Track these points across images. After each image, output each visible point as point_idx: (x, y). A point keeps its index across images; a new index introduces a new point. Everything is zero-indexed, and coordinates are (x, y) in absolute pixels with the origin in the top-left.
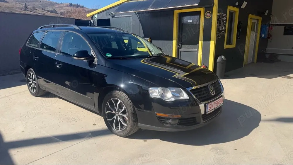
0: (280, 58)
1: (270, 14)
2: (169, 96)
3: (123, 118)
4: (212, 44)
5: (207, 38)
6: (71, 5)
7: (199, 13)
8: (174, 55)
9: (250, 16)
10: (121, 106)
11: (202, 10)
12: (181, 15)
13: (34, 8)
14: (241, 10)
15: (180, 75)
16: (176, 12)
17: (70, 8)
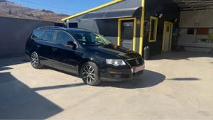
0: (186, 48)
1: (178, 21)
2: (116, 63)
3: (93, 76)
4: (141, 39)
5: (138, 36)
6: (44, 10)
7: (133, 21)
8: (118, 45)
9: (165, 22)
10: (91, 69)
11: (135, 19)
12: (123, 22)
13: (16, 13)
14: (159, 19)
15: (122, 54)
16: (119, 20)
17: (43, 13)
